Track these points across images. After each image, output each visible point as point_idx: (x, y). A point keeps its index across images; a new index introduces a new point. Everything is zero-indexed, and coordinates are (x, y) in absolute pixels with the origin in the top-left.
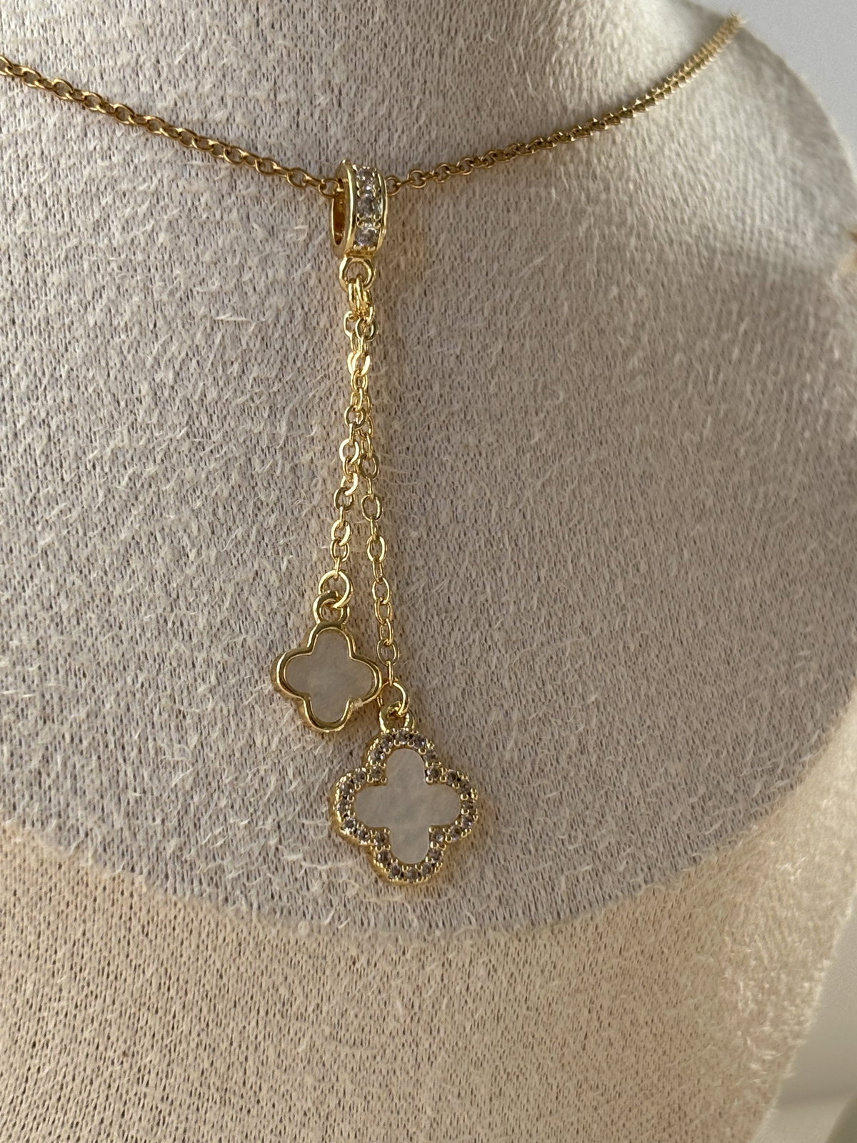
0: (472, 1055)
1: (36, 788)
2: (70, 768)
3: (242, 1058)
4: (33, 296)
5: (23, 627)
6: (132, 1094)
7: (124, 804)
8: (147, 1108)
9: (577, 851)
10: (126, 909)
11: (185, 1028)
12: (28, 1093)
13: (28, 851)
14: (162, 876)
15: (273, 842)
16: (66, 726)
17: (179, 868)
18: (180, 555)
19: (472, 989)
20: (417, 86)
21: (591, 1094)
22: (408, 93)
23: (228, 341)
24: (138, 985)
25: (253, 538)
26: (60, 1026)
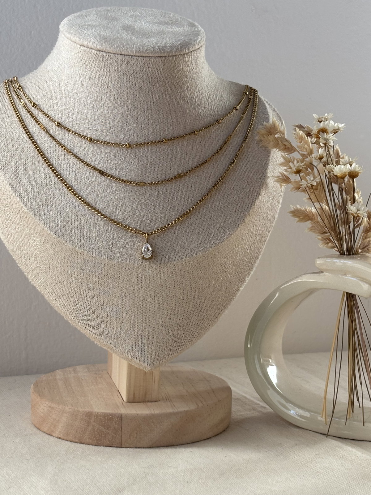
0: (150, 288)
1: (69, 236)
2: (75, 232)
3: (106, 286)
4: (74, 149)
5: (69, 208)
6: (88, 292)
7: (84, 239)
8: (91, 295)
9: (171, 251)
10: (84, 257)
11: (96, 280)
12: (70, 292)
13: (67, 247)
14: (90, 252)
15: (111, 246)
16: (75, 225)
17: (93, 250)
18: (97, 195)
19: (149, 275)
20: (146, 108)
21: (176, 298)
22: (144, 110)
23: (108, 156)
24: (87, 272)
25: (111, 192)
26: (75, 279)
